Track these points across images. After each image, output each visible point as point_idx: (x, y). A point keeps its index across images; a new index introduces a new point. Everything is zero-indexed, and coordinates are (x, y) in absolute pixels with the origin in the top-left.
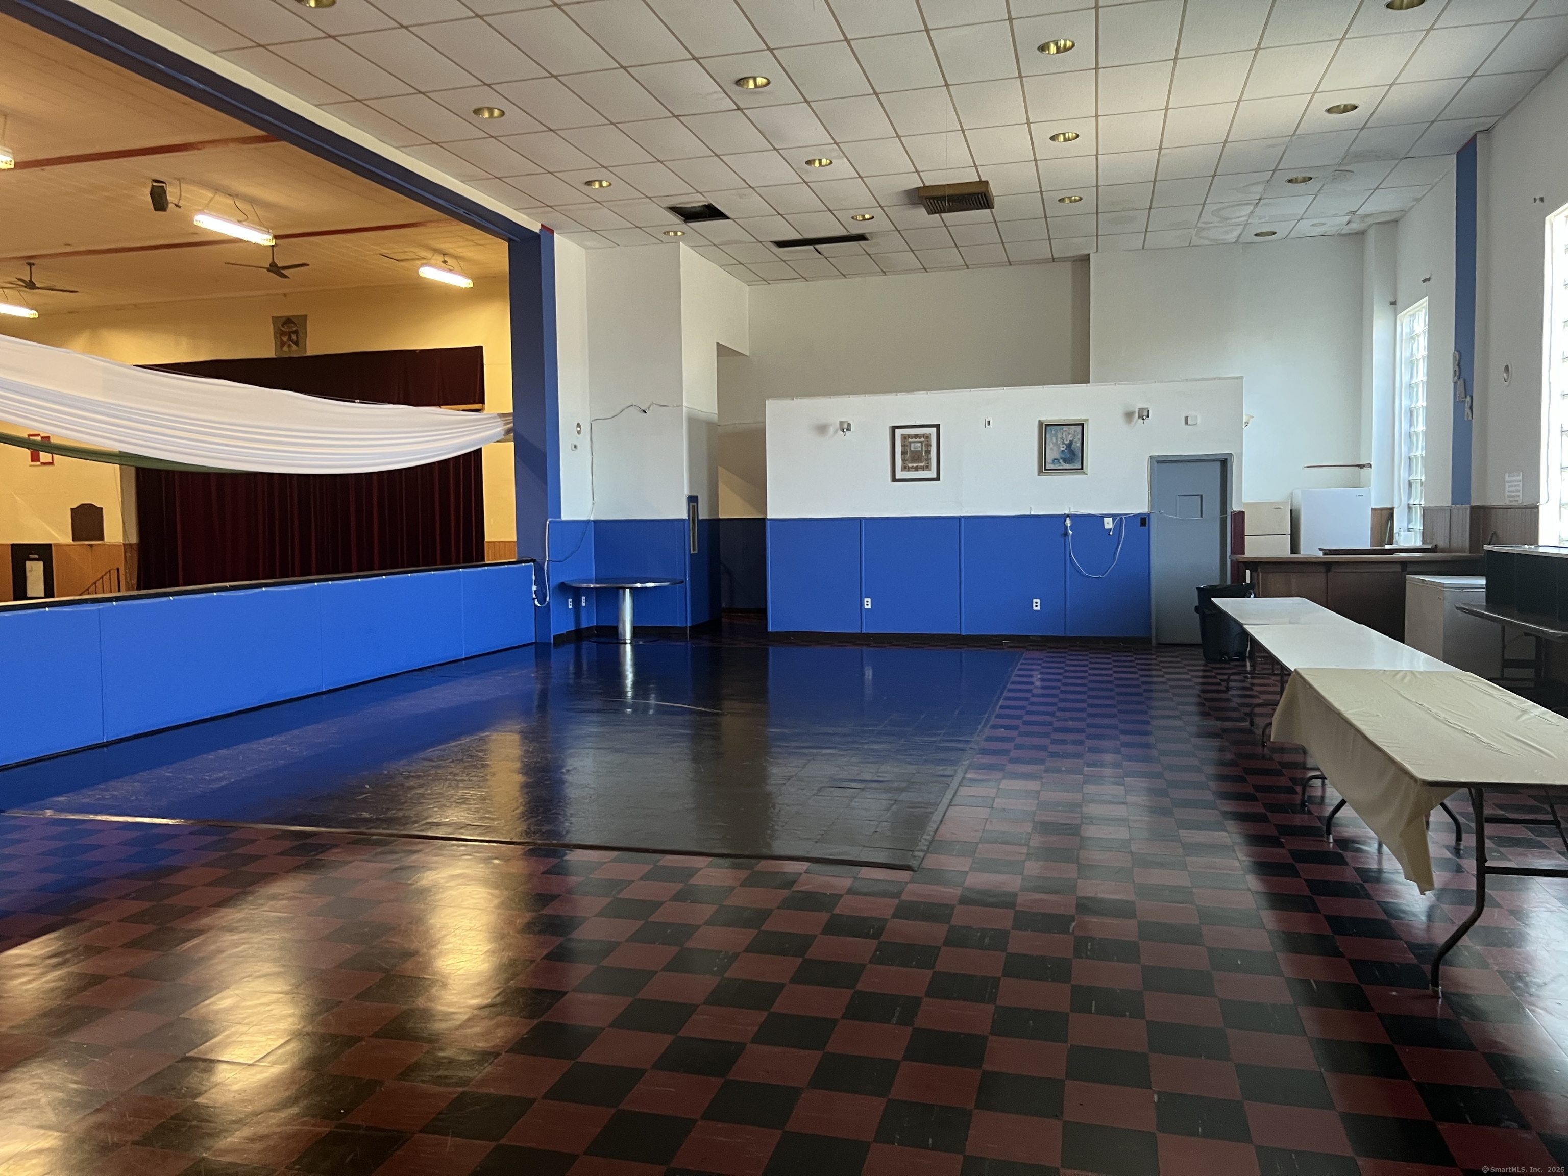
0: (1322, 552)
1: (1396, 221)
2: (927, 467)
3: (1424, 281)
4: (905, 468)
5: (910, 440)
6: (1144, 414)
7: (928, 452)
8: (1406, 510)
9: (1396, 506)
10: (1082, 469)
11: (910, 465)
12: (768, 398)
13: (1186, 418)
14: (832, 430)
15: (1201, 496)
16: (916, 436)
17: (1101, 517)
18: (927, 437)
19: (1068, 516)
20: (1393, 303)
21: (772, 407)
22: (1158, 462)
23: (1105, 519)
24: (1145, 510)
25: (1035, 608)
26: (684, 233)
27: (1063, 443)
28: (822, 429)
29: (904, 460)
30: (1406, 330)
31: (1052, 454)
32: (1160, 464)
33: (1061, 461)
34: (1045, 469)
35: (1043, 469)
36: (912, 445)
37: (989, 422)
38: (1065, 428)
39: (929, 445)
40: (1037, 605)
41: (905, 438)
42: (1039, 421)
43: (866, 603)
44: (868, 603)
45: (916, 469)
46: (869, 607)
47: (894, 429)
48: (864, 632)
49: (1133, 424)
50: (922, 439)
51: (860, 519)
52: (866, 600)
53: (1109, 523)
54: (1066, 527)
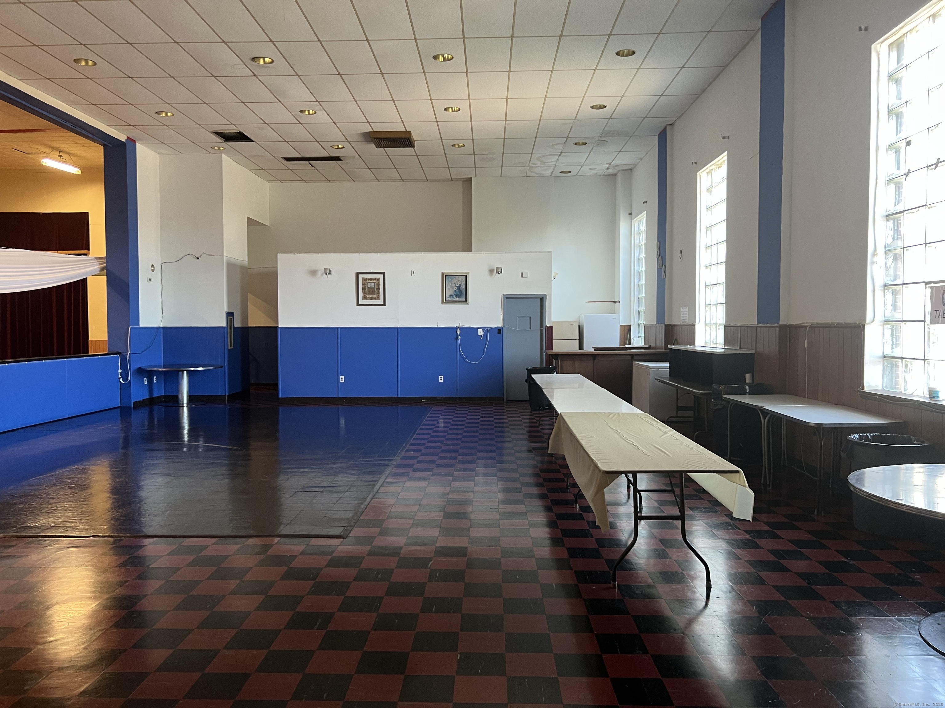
0: (593, 349)
1: (631, 169)
2: (378, 298)
3: (644, 203)
4: (365, 298)
5: (367, 281)
6: (499, 271)
7: (378, 289)
8: (637, 326)
9: (632, 324)
10: (466, 301)
11: (368, 296)
12: (279, 252)
13: (522, 274)
14: (319, 273)
15: (530, 317)
16: (371, 279)
17: (477, 329)
18: (378, 280)
19: (458, 328)
20: (630, 214)
21: (283, 259)
22: (507, 298)
23: (479, 330)
24: (500, 325)
25: (440, 381)
26: (224, 148)
27: (456, 286)
28: (313, 273)
29: (364, 293)
30: (636, 229)
31: (449, 292)
32: (508, 299)
33: (454, 296)
34: (446, 301)
35: (444, 300)
36: (369, 284)
37: (414, 272)
38: (457, 277)
39: (379, 285)
40: (441, 379)
41: (364, 280)
42: (442, 273)
43: (341, 379)
44: (342, 379)
45: (372, 298)
46: (343, 381)
47: (358, 274)
48: (340, 396)
49: (493, 276)
50: (375, 281)
51: (338, 328)
52: (341, 377)
53: (481, 332)
54: (457, 334)
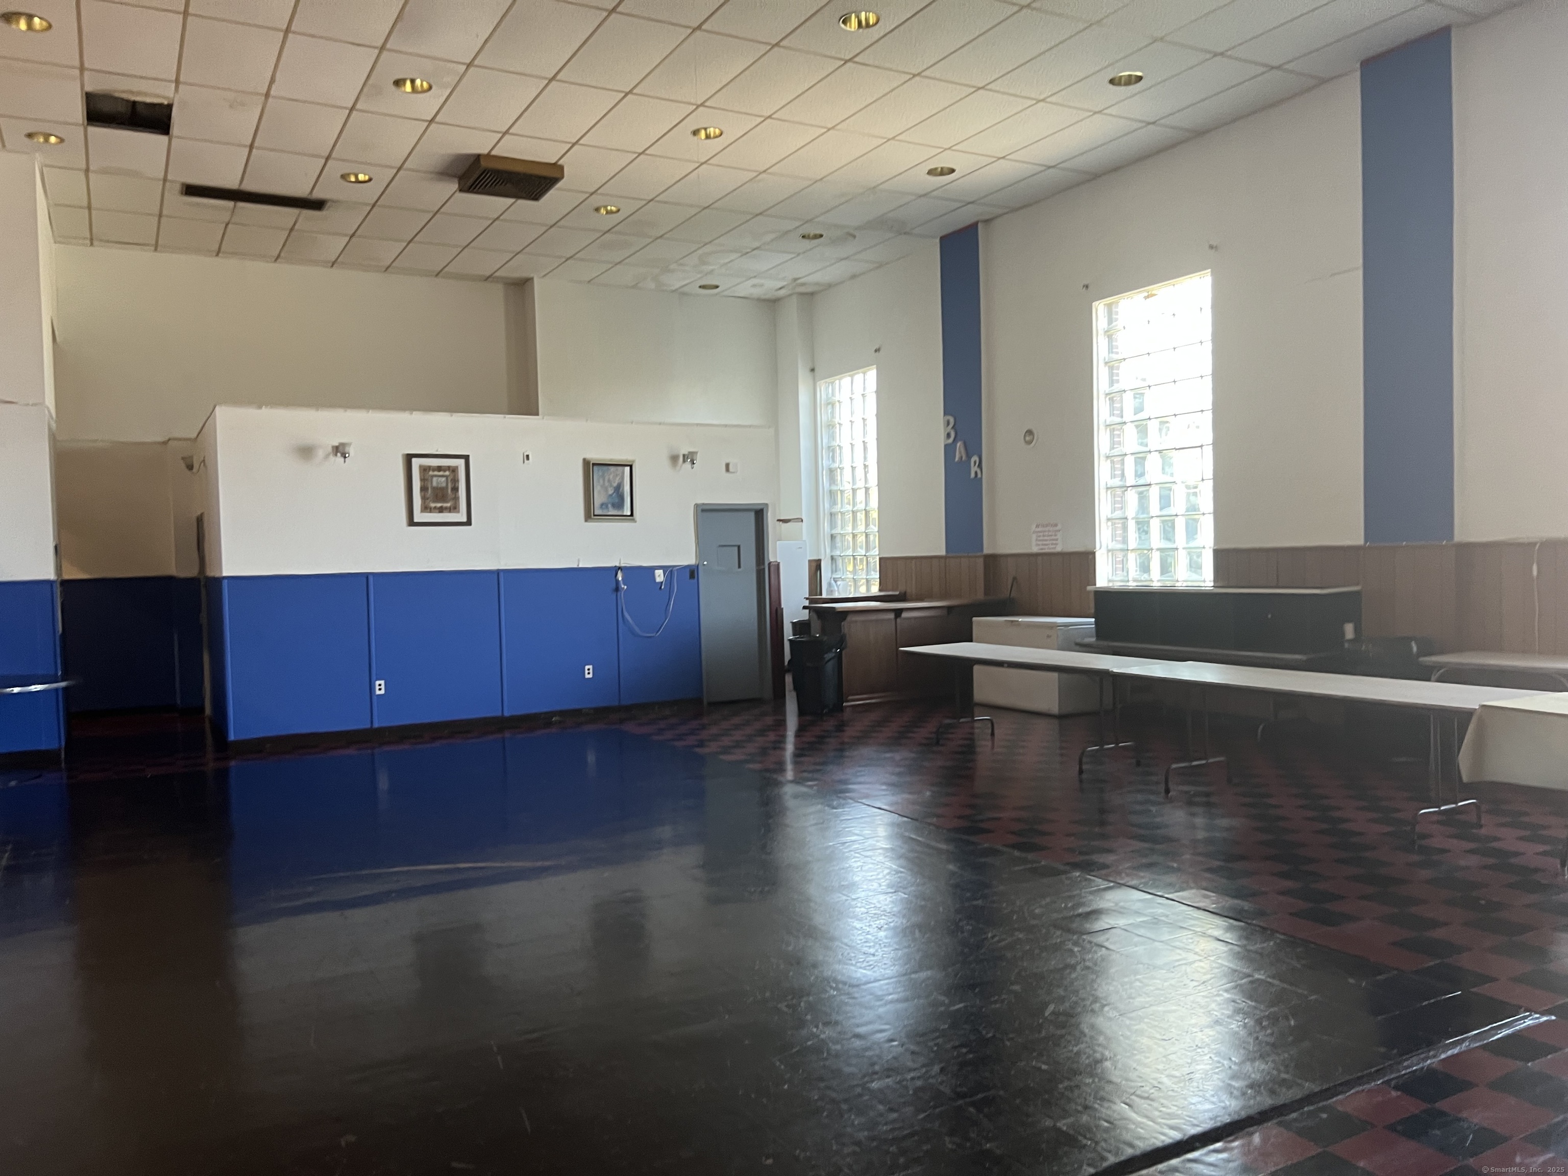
1: (812, 294)
2: (455, 509)
3: (876, 351)
4: (425, 508)
5: (431, 473)
6: (690, 458)
7: (455, 489)
8: (830, 561)
9: (822, 557)
10: (632, 515)
11: (433, 505)
12: (220, 404)
13: (727, 466)
14: (321, 453)
15: (739, 547)
16: (439, 468)
17: (652, 569)
18: (454, 470)
19: (620, 568)
20: (813, 370)
21: (225, 416)
22: (703, 511)
23: (657, 571)
24: (690, 559)
25: (587, 676)
26: (62, 140)
27: (611, 486)
28: (306, 452)
29: (424, 498)
31: (599, 498)
32: (705, 511)
33: (610, 506)
34: (594, 515)
35: (589, 515)
36: (435, 479)
37: (528, 456)
38: (612, 469)
39: (455, 481)
40: (589, 672)
41: (424, 470)
42: (584, 460)
43: (377, 688)
44: (380, 686)
45: (441, 510)
46: (382, 692)
47: (409, 458)
48: (376, 725)
49: (678, 468)
50: (447, 473)
51: (366, 576)
52: (378, 683)
53: (659, 576)
54: (617, 582)
